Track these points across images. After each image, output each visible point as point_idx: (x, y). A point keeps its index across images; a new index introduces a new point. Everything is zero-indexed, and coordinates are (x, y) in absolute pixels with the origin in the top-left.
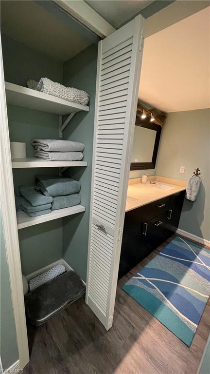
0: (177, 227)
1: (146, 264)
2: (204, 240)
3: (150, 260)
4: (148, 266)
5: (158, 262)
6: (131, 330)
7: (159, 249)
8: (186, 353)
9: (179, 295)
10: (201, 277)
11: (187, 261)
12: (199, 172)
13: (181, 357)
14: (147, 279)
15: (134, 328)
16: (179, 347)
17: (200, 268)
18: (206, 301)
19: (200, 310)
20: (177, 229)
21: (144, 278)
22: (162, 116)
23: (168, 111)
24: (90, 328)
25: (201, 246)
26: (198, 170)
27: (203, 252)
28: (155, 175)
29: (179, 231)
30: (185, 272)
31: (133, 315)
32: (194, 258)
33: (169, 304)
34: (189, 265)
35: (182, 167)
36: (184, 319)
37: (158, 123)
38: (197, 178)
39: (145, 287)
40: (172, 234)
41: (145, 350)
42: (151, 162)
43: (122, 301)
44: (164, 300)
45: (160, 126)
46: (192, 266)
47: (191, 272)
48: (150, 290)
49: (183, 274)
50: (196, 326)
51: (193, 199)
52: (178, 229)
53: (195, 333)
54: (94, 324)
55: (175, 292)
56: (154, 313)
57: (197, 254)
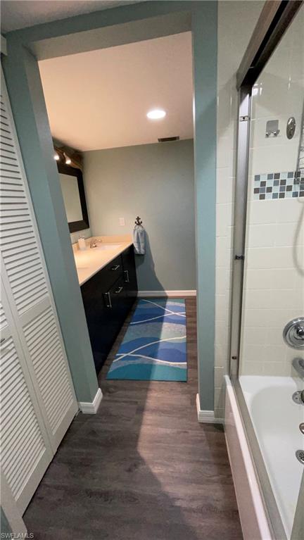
0: (137, 290)
1: (121, 341)
2: (166, 291)
3: (124, 335)
4: (124, 342)
5: (132, 332)
6: (135, 406)
7: (128, 320)
8: (186, 387)
9: (164, 349)
10: (174, 325)
11: (157, 317)
12: (140, 221)
13: (184, 393)
14: (129, 354)
15: (137, 402)
16: (179, 388)
17: (172, 318)
18: (185, 341)
19: (184, 351)
20: (137, 293)
21: (125, 355)
22: (78, 155)
23: (83, 150)
24: (91, 438)
25: (165, 298)
26: (138, 219)
27: (169, 303)
28: (92, 236)
29: (141, 293)
30: (161, 327)
31: (130, 393)
32: (163, 312)
33: (158, 362)
34: (161, 320)
35: (121, 219)
36: (176, 365)
37: (77, 167)
38: (140, 228)
39: (131, 362)
40: (134, 300)
41: (155, 411)
42: (82, 219)
43: (113, 389)
44: (153, 361)
45: (79, 170)
46: (165, 320)
47: (165, 325)
48: (137, 362)
49: (159, 331)
50: (186, 363)
51: (142, 251)
52: (139, 292)
53: (187, 370)
54: (93, 431)
55: (159, 349)
56: (149, 378)
57: (165, 307)
